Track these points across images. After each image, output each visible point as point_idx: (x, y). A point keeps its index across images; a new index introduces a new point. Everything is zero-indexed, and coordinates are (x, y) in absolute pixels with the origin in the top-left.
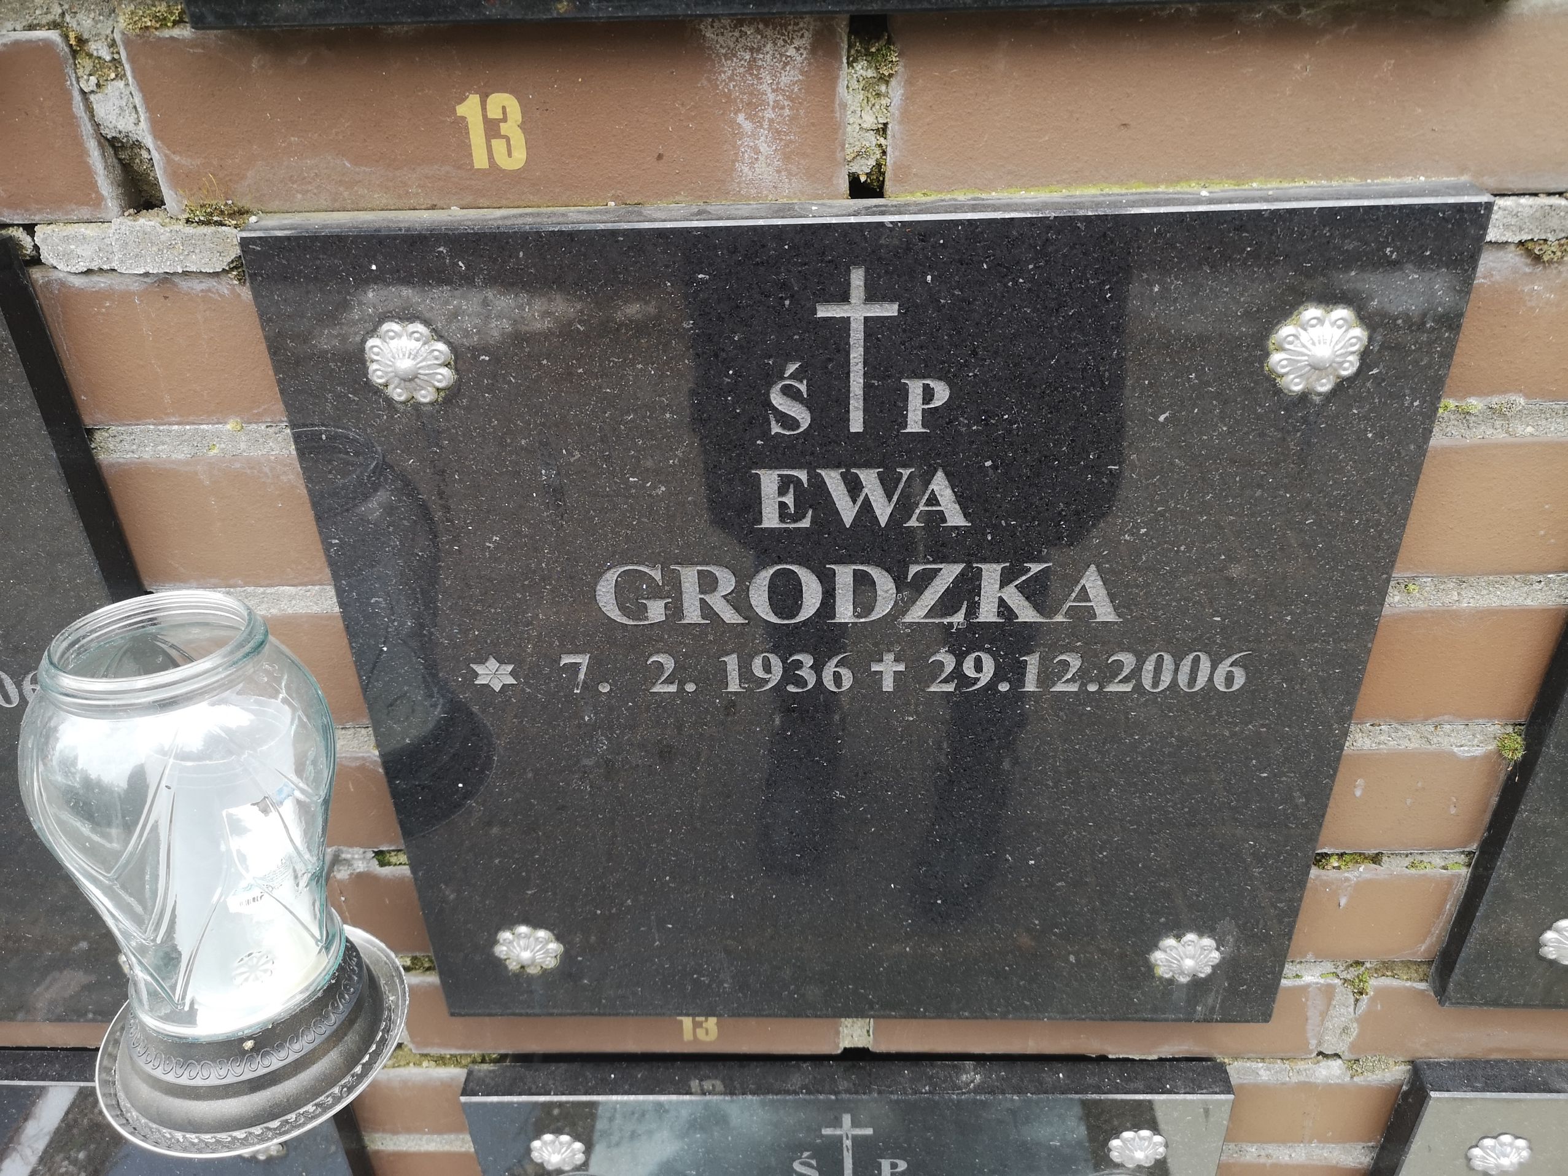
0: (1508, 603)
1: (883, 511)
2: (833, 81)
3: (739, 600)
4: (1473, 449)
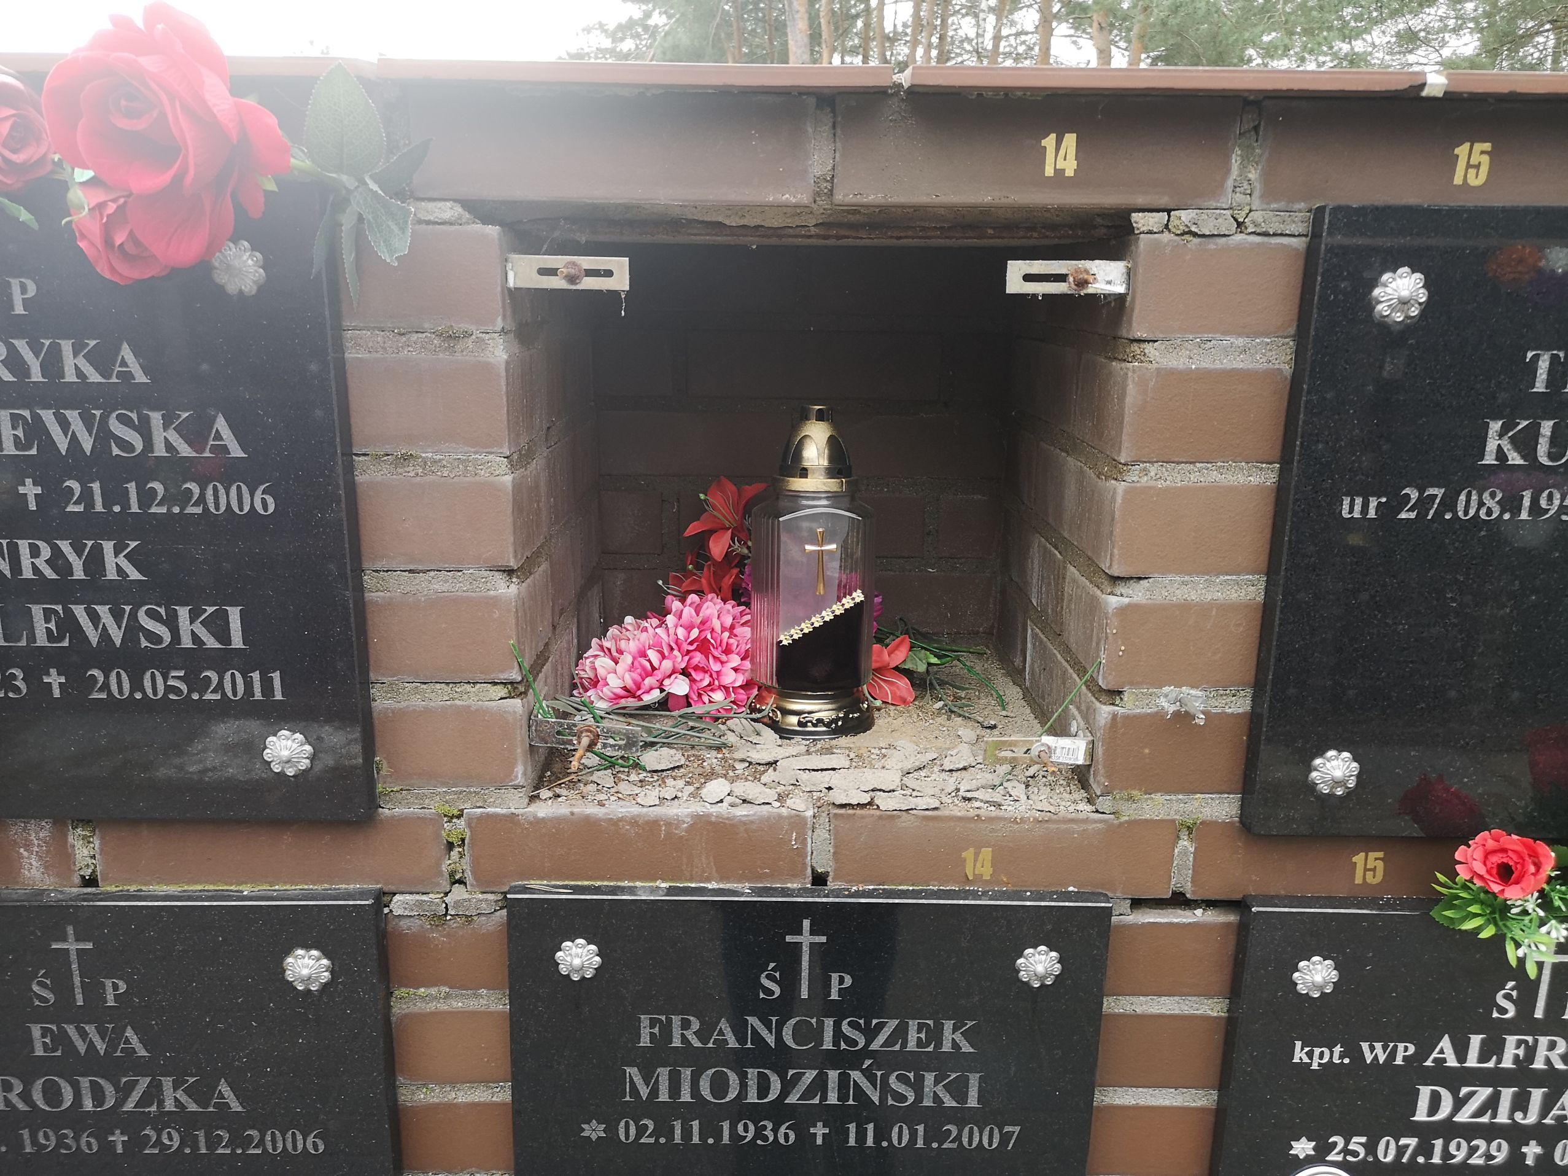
0: (482, 1100)
1: (101, 1047)
2: (66, 836)
3: (26, 1096)
4: (432, 1014)
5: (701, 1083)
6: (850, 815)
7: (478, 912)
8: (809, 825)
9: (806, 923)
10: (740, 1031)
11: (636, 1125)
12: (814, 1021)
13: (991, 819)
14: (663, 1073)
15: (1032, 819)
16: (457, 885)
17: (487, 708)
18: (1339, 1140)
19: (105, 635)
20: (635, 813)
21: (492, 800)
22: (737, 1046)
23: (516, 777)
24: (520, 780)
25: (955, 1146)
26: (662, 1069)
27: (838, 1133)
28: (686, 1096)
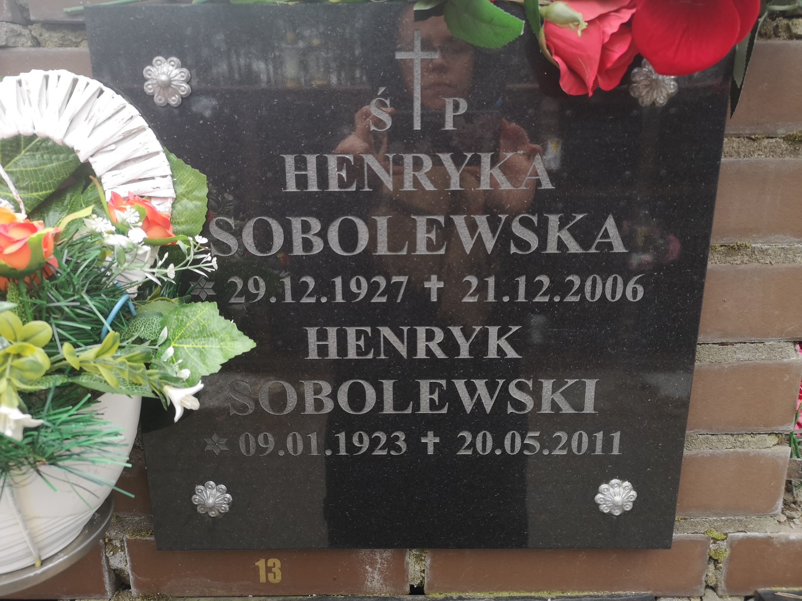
2: (404, 555)
16: (708, 590)
17: (764, 454)
19: (479, 404)
23: (777, 508)
24: (779, 510)
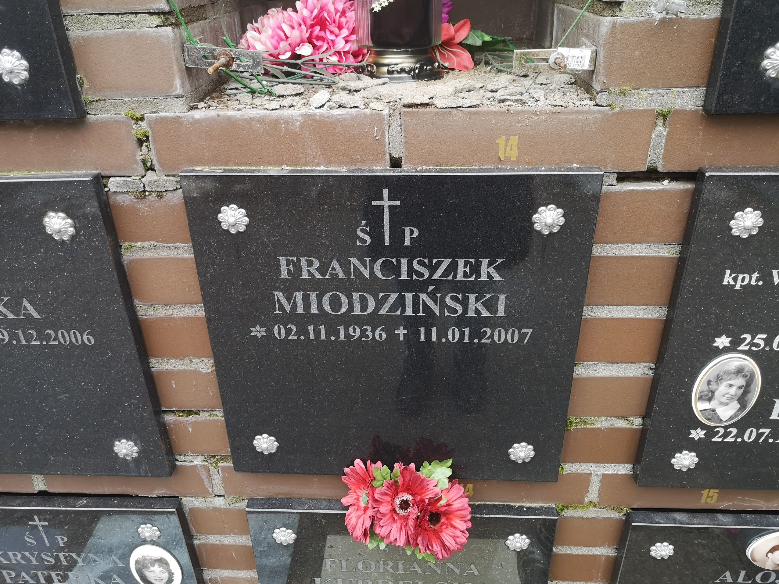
0: (190, 315)
4: (148, 259)
5: (324, 302)
6: (415, 112)
7: (166, 189)
8: (386, 121)
9: (386, 192)
10: (346, 267)
11: (285, 328)
12: (394, 260)
13: (518, 113)
14: (299, 295)
15: (548, 112)
16: (150, 171)
17: (148, 33)
18: (748, 337)
20: (262, 114)
21: (162, 107)
22: (345, 277)
23: (176, 88)
24: (179, 91)
25: (489, 341)
26: (298, 293)
27: (413, 333)
28: (314, 310)
